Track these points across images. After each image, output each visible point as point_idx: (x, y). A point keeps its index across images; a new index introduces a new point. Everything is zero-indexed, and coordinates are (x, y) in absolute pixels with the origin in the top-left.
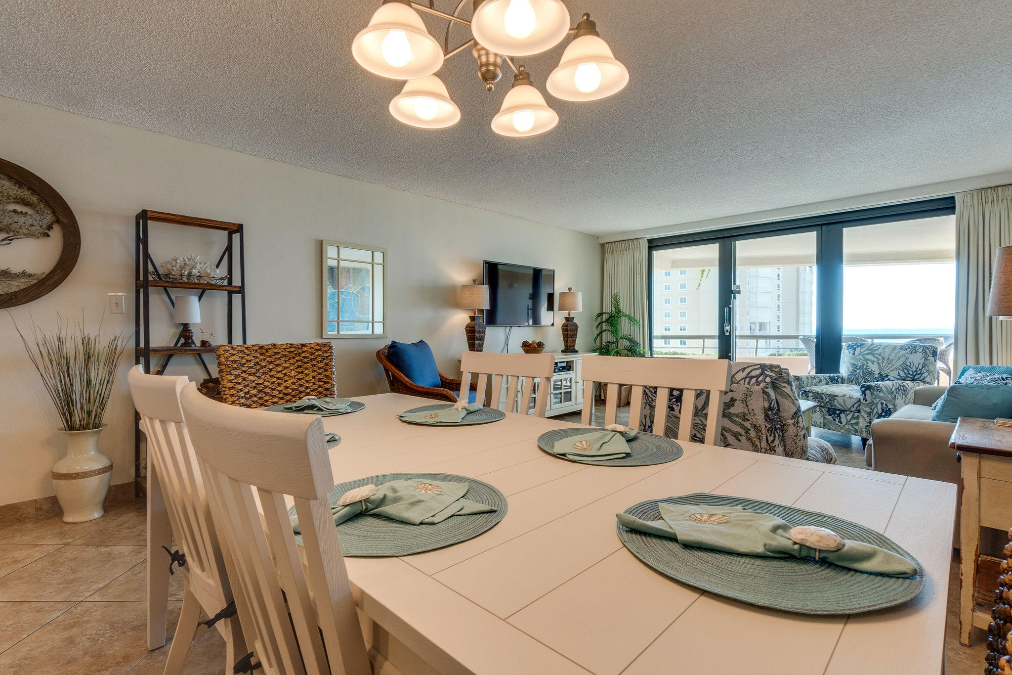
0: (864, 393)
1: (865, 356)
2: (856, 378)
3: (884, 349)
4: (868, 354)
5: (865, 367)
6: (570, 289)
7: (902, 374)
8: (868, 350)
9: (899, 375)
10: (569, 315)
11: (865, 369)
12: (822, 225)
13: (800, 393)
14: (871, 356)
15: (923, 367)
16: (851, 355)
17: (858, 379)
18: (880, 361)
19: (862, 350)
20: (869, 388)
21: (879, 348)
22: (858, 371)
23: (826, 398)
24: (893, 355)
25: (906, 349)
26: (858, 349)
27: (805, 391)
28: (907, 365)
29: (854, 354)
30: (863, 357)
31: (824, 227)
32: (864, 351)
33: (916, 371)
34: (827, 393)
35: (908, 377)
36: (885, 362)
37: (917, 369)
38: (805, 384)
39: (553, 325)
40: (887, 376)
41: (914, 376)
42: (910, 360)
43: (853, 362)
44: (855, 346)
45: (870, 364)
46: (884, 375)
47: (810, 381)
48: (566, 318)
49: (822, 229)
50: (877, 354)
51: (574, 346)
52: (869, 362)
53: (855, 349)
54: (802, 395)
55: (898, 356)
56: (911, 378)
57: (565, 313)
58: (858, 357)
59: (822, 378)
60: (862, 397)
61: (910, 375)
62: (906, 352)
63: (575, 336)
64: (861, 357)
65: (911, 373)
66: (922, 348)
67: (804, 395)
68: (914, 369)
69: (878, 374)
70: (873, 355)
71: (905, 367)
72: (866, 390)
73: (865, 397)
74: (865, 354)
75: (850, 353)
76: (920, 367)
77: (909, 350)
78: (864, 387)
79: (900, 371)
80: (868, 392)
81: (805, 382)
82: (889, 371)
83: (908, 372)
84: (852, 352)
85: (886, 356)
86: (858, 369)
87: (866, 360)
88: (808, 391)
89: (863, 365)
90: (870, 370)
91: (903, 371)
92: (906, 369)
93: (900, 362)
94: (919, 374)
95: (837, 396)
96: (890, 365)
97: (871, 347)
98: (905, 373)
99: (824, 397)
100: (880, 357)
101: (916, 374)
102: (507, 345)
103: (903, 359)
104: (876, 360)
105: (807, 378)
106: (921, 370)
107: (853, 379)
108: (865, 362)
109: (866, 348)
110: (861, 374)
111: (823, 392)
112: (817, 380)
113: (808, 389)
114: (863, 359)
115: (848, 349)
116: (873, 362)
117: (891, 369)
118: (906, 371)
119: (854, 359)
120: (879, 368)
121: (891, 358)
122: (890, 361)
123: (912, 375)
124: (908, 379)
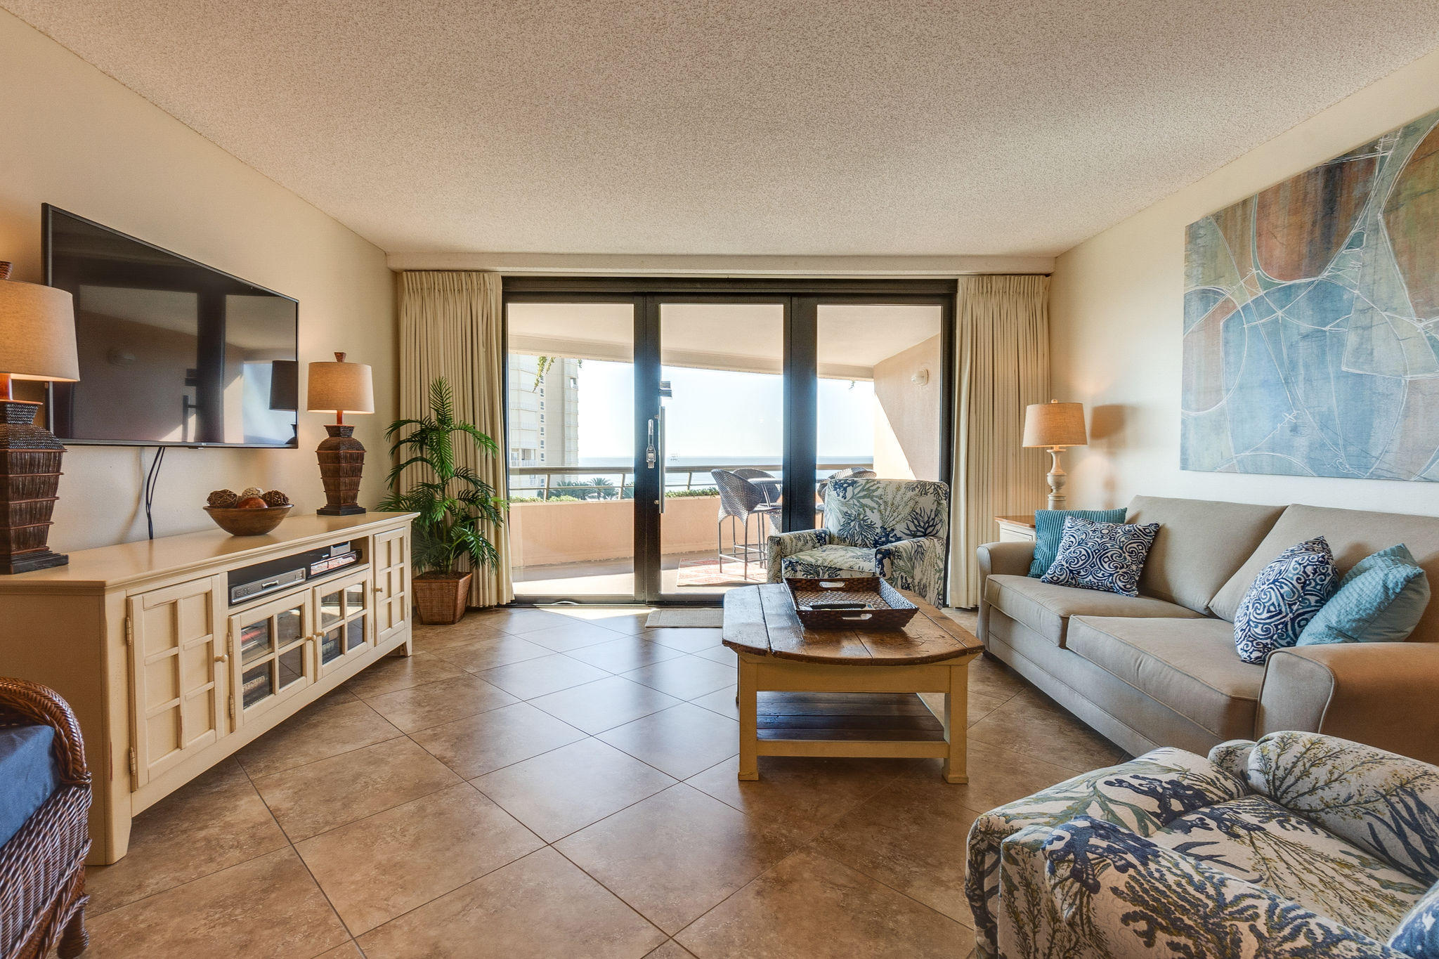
0: (880, 562)
1: (861, 500)
2: (850, 535)
3: (885, 489)
4: (864, 497)
5: (862, 517)
6: (340, 356)
7: (913, 528)
8: (864, 490)
9: (909, 529)
10: (339, 419)
11: (863, 520)
12: (792, 295)
13: (783, 566)
14: (869, 500)
15: (936, 516)
16: (840, 498)
17: (853, 536)
18: (882, 507)
19: (856, 491)
20: (888, 554)
21: (878, 488)
22: (852, 524)
23: (824, 573)
24: (898, 497)
25: (914, 489)
26: (850, 489)
27: (790, 562)
28: (917, 514)
29: (844, 497)
30: (859, 501)
31: (795, 300)
32: (859, 493)
33: (928, 522)
34: (825, 565)
35: (920, 531)
36: (889, 509)
37: (929, 518)
38: (789, 550)
39: (293, 443)
40: (893, 530)
41: (926, 530)
42: (920, 505)
43: (845, 509)
44: (845, 485)
45: (868, 512)
46: (889, 529)
47: (794, 544)
48: (328, 428)
49: (791, 301)
50: (876, 497)
51: (355, 497)
52: (867, 510)
53: (845, 489)
54: (786, 568)
55: (905, 499)
56: (923, 532)
57: (329, 416)
58: (851, 502)
59: (808, 538)
60: (878, 571)
61: (921, 527)
62: (914, 493)
63: (357, 472)
64: (856, 503)
65: (922, 524)
66: (933, 487)
67: (790, 569)
68: (926, 519)
69: (881, 527)
70: (871, 498)
71: (915, 516)
72: (884, 557)
73: (882, 569)
74: (860, 497)
75: (839, 495)
76: (933, 516)
77: (917, 490)
78: (881, 553)
79: (908, 522)
80: (886, 561)
81: (788, 546)
82: (894, 522)
83: (919, 523)
84: (841, 494)
85: (889, 498)
86: (852, 521)
87: (863, 506)
88: (797, 562)
89: (859, 515)
90: (869, 521)
91: (913, 522)
92: (916, 519)
93: (908, 510)
94: (931, 526)
95: (840, 570)
96: (895, 514)
97: (867, 486)
98: (916, 526)
99: (821, 572)
100: (881, 501)
101: (929, 527)
102: (148, 505)
103: (911, 504)
104: (876, 506)
105: (791, 539)
106: (933, 519)
107: (847, 537)
108: (861, 510)
109: (861, 487)
110: (857, 527)
111: (819, 563)
112: (802, 542)
113: (794, 558)
114: (858, 504)
115: (835, 489)
116: (872, 509)
117: (897, 519)
118: (916, 522)
119: (845, 504)
120: (881, 518)
121: (896, 503)
122: (895, 508)
123: (923, 528)
124: (919, 534)
